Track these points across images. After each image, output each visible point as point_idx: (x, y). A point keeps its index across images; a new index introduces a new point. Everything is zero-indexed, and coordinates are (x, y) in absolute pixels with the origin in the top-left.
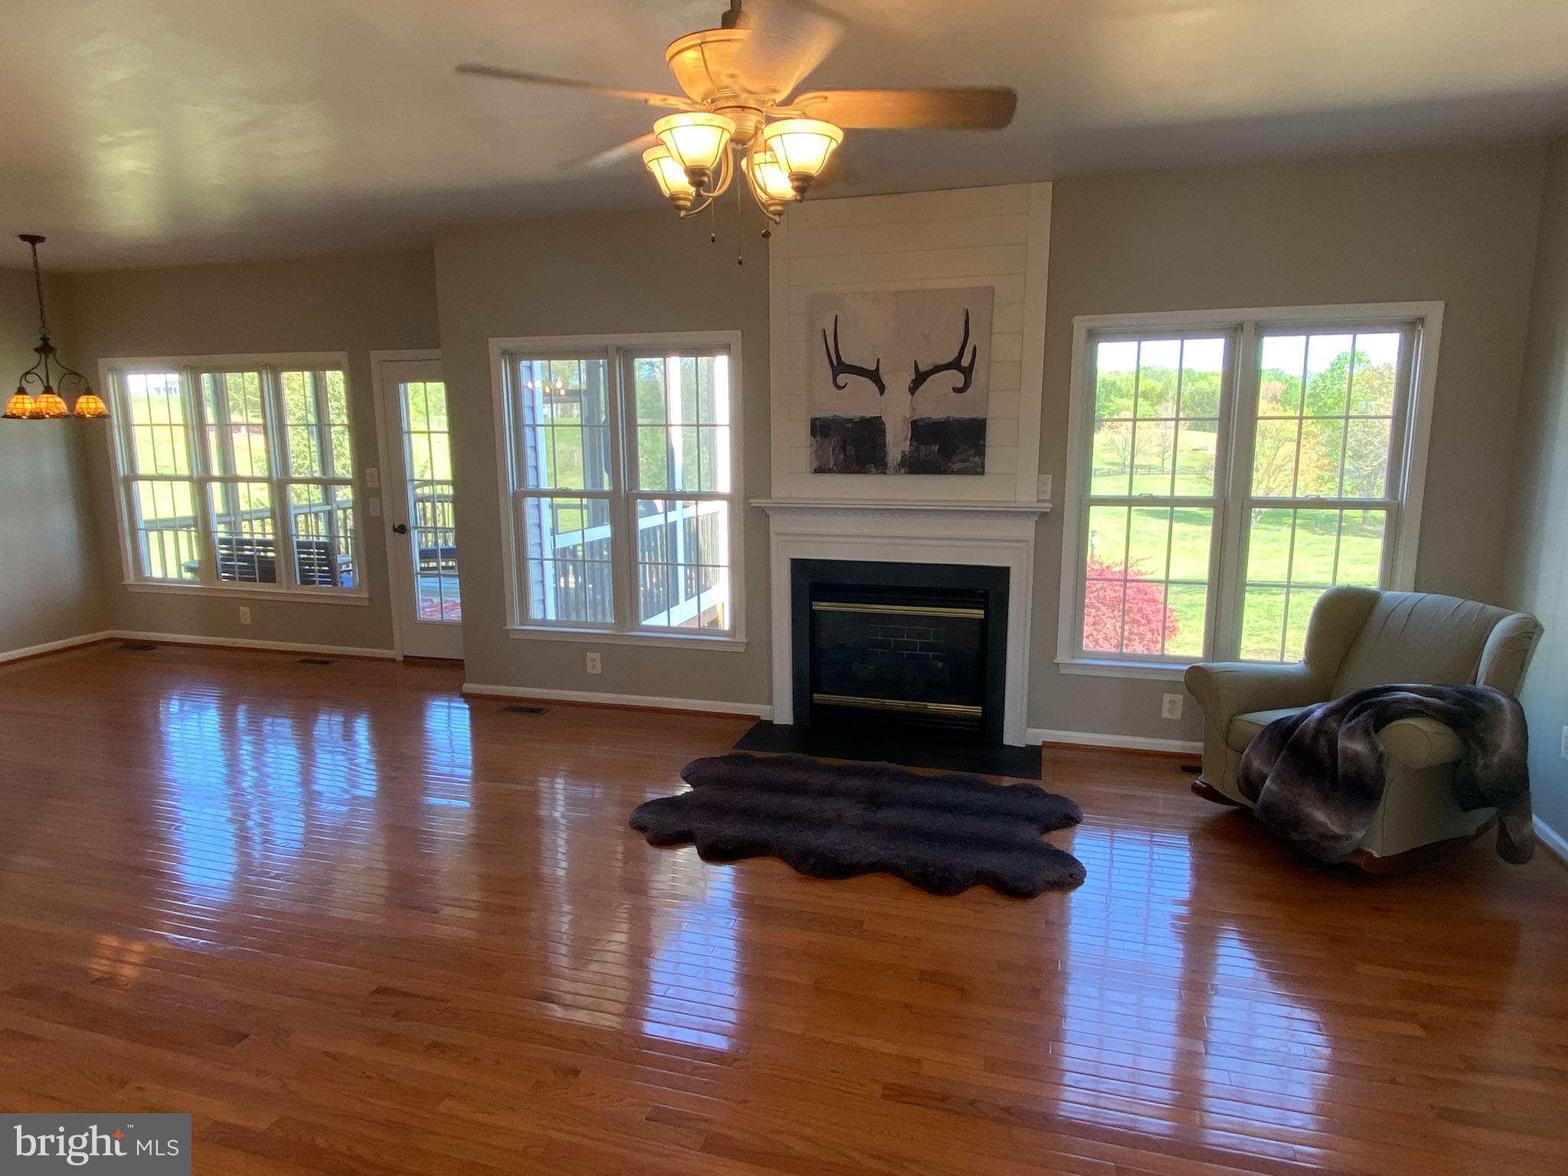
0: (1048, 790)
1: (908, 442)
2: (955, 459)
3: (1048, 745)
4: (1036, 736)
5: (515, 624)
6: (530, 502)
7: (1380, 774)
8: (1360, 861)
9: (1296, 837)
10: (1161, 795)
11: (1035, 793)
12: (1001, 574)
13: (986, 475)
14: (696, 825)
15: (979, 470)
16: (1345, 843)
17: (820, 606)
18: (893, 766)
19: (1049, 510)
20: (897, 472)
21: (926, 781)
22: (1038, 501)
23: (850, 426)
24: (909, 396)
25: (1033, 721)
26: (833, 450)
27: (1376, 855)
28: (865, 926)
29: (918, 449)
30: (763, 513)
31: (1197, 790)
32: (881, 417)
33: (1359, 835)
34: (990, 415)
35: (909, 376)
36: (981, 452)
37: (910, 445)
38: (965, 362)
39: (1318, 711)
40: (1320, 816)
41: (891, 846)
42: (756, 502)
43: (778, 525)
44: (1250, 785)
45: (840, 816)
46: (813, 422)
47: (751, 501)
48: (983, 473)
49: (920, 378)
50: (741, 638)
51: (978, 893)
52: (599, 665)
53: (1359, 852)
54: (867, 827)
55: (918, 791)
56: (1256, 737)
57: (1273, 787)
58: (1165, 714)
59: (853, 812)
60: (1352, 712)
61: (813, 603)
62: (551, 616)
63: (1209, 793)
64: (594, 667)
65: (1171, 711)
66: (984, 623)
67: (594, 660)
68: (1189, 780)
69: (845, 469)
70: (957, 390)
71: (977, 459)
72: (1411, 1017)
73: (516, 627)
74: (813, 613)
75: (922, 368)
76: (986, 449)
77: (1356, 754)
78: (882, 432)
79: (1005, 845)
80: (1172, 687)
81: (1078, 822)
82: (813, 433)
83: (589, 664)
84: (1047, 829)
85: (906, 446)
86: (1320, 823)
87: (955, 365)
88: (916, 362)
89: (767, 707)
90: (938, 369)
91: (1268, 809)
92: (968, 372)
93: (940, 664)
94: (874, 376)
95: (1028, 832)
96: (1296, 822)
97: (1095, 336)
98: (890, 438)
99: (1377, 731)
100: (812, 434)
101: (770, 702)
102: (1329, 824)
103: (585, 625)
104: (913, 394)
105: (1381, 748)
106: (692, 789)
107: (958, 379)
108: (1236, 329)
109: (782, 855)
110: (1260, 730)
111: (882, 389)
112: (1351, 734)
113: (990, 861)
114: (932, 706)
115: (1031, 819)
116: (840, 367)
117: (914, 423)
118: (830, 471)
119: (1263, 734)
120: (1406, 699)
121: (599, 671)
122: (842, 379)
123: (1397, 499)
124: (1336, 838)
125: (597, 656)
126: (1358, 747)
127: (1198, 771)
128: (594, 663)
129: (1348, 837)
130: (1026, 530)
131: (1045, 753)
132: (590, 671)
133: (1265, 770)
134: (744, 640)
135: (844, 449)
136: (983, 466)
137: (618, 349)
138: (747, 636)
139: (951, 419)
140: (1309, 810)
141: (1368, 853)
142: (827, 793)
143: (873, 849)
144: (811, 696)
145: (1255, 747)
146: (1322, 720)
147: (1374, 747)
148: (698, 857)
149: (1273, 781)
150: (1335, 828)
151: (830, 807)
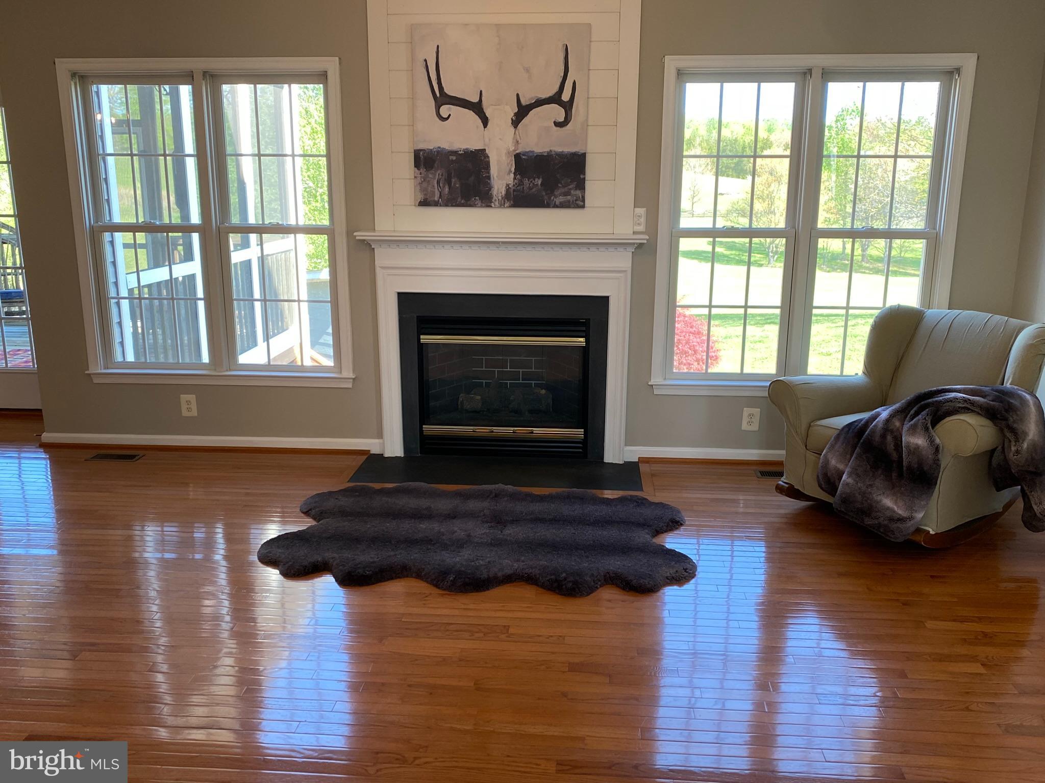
0: (652, 499)
1: (512, 175)
2: (557, 193)
3: (643, 460)
4: (633, 453)
5: (97, 367)
6: (107, 236)
7: (937, 463)
8: (920, 539)
9: (868, 521)
10: (741, 497)
11: (642, 502)
12: (602, 303)
13: (585, 209)
14: (329, 554)
15: (579, 203)
16: (909, 524)
17: (425, 339)
18: (510, 488)
19: (645, 242)
20: (502, 205)
21: (542, 499)
22: (634, 233)
23: (454, 158)
24: (512, 129)
25: (631, 439)
26: (438, 183)
27: (932, 532)
28: (511, 631)
29: (521, 183)
30: (367, 247)
31: (780, 489)
32: (485, 149)
33: (919, 515)
34: (588, 151)
35: (511, 110)
36: (581, 186)
37: (515, 179)
38: (566, 97)
39: (884, 413)
40: (888, 502)
41: (523, 558)
42: (360, 235)
43: (383, 257)
44: (829, 482)
45: (469, 536)
46: (417, 154)
47: (355, 234)
48: (583, 207)
49: (523, 111)
50: (348, 373)
51: (608, 594)
52: (194, 406)
53: (918, 531)
54: (496, 543)
55: (537, 507)
56: (833, 439)
57: (850, 481)
58: (745, 426)
59: (480, 531)
60: (912, 412)
61: (422, 337)
62: (130, 358)
63: (792, 492)
64: (189, 410)
65: (750, 423)
66: (585, 350)
67: (188, 402)
68: (772, 482)
69: (450, 202)
70: (558, 124)
71: (579, 193)
72: (973, 659)
73: (99, 371)
74: (421, 346)
75: (524, 102)
76: (586, 182)
77: (917, 447)
78: (487, 166)
79: (625, 549)
80: (752, 401)
81: (682, 525)
82: (417, 165)
83: (184, 407)
84: (658, 532)
85: (510, 179)
86: (888, 508)
87: (555, 99)
88: (518, 95)
89: (377, 441)
90: (540, 103)
91: (845, 500)
92: (568, 107)
93: (543, 392)
94: (477, 108)
95: (642, 536)
96: (869, 510)
97: (683, 76)
98: (494, 171)
99: (933, 428)
100: (415, 167)
101: (380, 435)
102: (896, 508)
103: (177, 366)
104: (516, 127)
105: (938, 441)
106: (316, 523)
107: (558, 113)
108: (805, 73)
109: (419, 575)
110: (837, 432)
111: (485, 121)
112: (913, 430)
113: (615, 564)
114: (537, 430)
115: (643, 525)
116: (442, 99)
117: (517, 157)
118: (436, 204)
119: (838, 437)
120: (956, 398)
121: (194, 413)
122: (445, 110)
123: (935, 229)
124: (901, 520)
125: (192, 398)
126: (919, 441)
127: (781, 474)
128: (189, 405)
129: (911, 518)
130: (623, 261)
131: (643, 468)
132: (185, 413)
133: (841, 467)
134: (352, 376)
135: (448, 181)
136: (583, 201)
137: (205, 74)
138: (354, 371)
139: (553, 153)
140: (879, 498)
141: (925, 531)
142: (452, 516)
143: (508, 563)
144: (421, 428)
145: (832, 446)
146: (888, 421)
147: (932, 441)
148: (336, 584)
149: (850, 475)
150: (901, 512)
151: (458, 529)
